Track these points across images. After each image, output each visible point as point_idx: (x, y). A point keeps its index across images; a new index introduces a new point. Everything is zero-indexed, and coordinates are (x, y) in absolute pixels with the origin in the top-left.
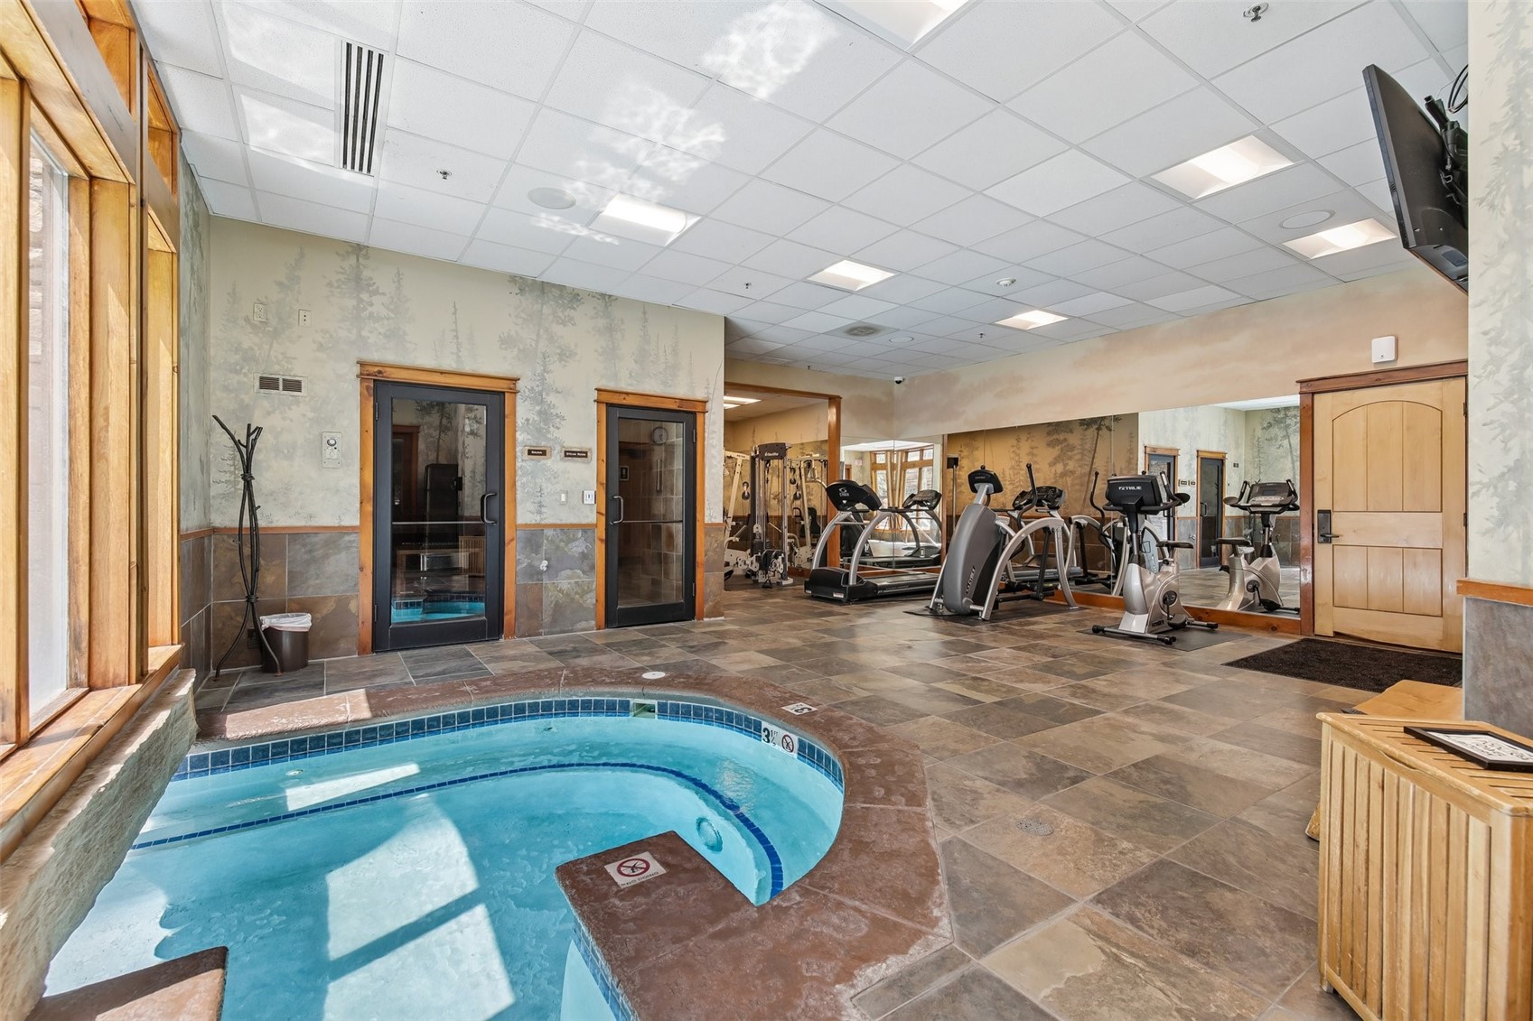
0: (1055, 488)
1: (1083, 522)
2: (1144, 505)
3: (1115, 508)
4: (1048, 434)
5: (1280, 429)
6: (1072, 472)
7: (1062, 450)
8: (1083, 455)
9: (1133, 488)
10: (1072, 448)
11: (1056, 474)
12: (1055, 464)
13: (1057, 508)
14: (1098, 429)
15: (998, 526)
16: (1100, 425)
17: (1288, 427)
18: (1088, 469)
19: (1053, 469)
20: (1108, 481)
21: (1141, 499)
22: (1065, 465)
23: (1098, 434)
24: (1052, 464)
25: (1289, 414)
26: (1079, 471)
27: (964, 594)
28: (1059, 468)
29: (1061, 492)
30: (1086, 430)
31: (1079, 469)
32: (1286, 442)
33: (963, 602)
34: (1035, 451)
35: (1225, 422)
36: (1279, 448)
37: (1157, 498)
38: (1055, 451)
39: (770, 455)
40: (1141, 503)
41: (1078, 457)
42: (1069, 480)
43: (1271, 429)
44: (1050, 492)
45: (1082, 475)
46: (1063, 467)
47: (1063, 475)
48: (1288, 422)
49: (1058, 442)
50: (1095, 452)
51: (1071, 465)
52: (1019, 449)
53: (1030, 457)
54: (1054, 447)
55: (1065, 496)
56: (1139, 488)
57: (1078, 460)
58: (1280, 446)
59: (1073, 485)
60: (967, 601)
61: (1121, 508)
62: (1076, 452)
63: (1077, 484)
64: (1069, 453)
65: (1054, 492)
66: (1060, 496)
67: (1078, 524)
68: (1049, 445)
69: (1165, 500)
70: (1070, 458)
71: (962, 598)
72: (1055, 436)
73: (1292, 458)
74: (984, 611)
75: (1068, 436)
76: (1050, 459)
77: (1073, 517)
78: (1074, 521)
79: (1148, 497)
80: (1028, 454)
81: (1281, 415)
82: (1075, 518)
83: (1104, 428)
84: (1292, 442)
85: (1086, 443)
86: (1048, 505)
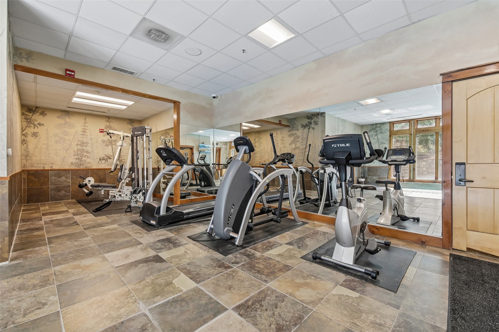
0: (291, 154)
1: (304, 170)
2: (351, 159)
3: (328, 161)
4: (289, 131)
5: (374, 132)
6: (299, 148)
7: (294, 138)
8: (303, 140)
9: (343, 145)
10: (298, 137)
11: (292, 148)
12: (292, 144)
13: (292, 163)
14: (309, 129)
15: (251, 175)
16: (310, 127)
17: (377, 131)
18: (305, 146)
19: (291, 146)
20: (324, 140)
21: (350, 154)
22: (296, 144)
23: (309, 131)
24: (291, 144)
25: (377, 126)
26: (301, 147)
27: (226, 224)
28: (293, 146)
29: (293, 155)
30: (304, 129)
31: (301, 146)
32: (376, 137)
33: (226, 231)
34: (284, 139)
35: (355, 128)
36: (374, 139)
37: (362, 153)
38: (292, 139)
39: (138, 133)
40: (349, 157)
41: (301, 141)
42: (297, 151)
43: (370, 132)
44: (289, 156)
45: (303, 149)
46: (295, 146)
47: (295, 149)
48: (377, 129)
49: (293, 135)
50: (307, 139)
51: (298, 145)
52: (277, 138)
53: (282, 141)
54: (291, 137)
55: (295, 158)
56: (348, 145)
57: (301, 142)
58: (374, 138)
59: (299, 153)
60: (228, 230)
61: (334, 162)
62: (300, 139)
63: (301, 153)
64: (297, 139)
65: (290, 155)
66: (293, 157)
67: (301, 172)
68: (289, 136)
69: (368, 155)
70: (298, 141)
71: (224, 229)
72: (292, 132)
73: (378, 143)
74: (238, 238)
75: (297, 132)
76: (290, 142)
77: (298, 168)
78: (299, 170)
79: (355, 152)
80: (281, 140)
81: (374, 127)
82: (300, 168)
83: (311, 128)
84: (378, 137)
85: (304, 135)
86: (288, 162)
